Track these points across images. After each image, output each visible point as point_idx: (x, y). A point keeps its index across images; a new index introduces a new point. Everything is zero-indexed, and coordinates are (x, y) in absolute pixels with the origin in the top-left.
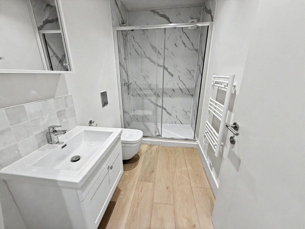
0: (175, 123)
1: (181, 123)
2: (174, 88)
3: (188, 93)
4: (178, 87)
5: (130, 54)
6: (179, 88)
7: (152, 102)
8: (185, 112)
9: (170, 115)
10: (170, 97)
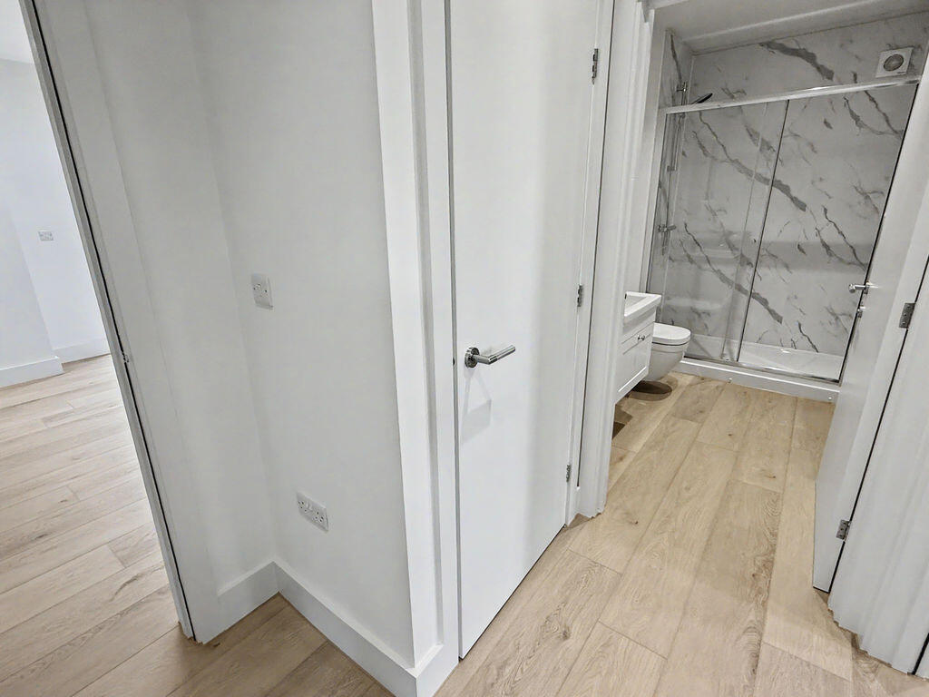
0: (794, 345)
1: (814, 347)
2: (802, 240)
3: (849, 257)
4: (817, 239)
5: (684, 154)
6: (822, 241)
7: (724, 279)
8: (833, 314)
9: (779, 320)
10: (787, 266)
